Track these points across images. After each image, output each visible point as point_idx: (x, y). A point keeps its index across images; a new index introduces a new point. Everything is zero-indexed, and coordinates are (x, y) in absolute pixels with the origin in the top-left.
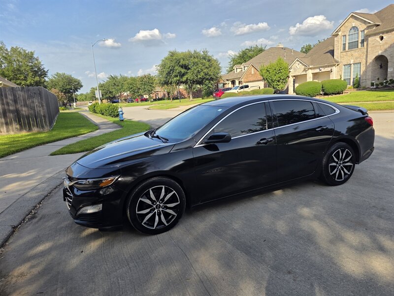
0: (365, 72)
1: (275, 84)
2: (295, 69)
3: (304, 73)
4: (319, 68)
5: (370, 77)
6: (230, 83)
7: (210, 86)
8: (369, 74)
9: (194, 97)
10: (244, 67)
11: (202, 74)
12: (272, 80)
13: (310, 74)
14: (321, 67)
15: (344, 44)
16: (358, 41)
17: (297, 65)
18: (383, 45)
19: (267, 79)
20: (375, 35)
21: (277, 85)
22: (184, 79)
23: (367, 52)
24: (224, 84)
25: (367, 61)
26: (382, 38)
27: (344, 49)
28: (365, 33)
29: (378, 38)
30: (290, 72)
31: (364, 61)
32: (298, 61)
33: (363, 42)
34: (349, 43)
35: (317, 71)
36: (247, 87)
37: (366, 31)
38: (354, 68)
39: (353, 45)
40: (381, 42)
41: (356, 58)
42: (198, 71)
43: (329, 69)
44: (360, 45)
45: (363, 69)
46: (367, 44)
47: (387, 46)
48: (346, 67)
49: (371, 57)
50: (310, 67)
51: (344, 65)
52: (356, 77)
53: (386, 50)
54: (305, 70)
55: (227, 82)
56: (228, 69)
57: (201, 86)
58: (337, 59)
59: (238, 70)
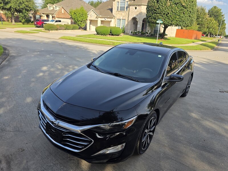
0: (127, 25)
1: (80, 23)
2: (90, 15)
3: (96, 19)
4: (104, 18)
5: (129, 28)
6: (45, 16)
7: (25, 14)
8: (129, 26)
9: (15, 21)
10: (56, 7)
11: (23, 5)
12: (78, 20)
13: (99, 20)
14: (106, 18)
15: (118, 7)
16: (125, 7)
17: (92, 13)
18: (136, 12)
19: (74, 19)
20: (133, 5)
21: (81, 24)
22: (8, 6)
23: (129, 14)
24: (40, 16)
25: (128, 19)
26: (136, 8)
27: (118, 10)
28: (129, 3)
29: (134, 8)
30: (88, 17)
31: (127, 19)
32: (93, 11)
33: (127, 8)
34: (120, 7)
35: (103, 19)
36: (60, 21)
37: (129, 2)
38: (122, 22)
39: (122, 9)
40: (135, 10)
41: (124, 16)
42: (20, 2)
43: (109, 20)
44: (125, 9)
45: (126, 23)
46: (129, 10)
47: (138, 13)
48: (118, 20)
49: (131, 18)
50: (100, 16)
51: (117, 19)
52: (123, 27)
53: (137, 15)
54: (97, 17)
55: (43, 15)
56: (42, 5)
57: (19, 13)
58: (114, 15)
59: (51, 8)
